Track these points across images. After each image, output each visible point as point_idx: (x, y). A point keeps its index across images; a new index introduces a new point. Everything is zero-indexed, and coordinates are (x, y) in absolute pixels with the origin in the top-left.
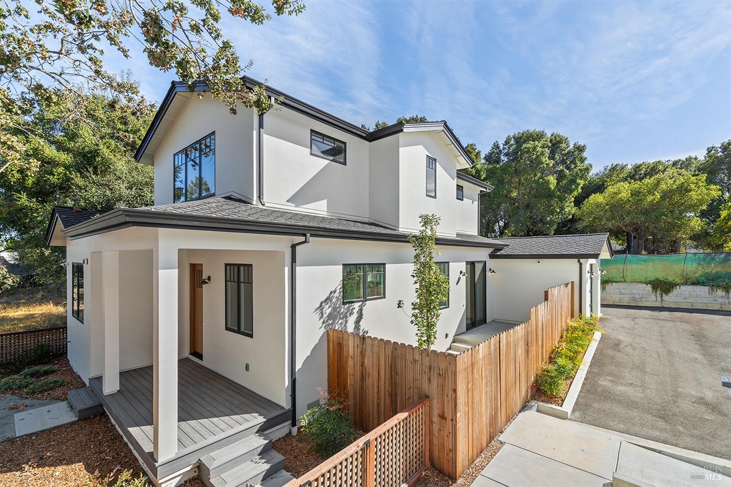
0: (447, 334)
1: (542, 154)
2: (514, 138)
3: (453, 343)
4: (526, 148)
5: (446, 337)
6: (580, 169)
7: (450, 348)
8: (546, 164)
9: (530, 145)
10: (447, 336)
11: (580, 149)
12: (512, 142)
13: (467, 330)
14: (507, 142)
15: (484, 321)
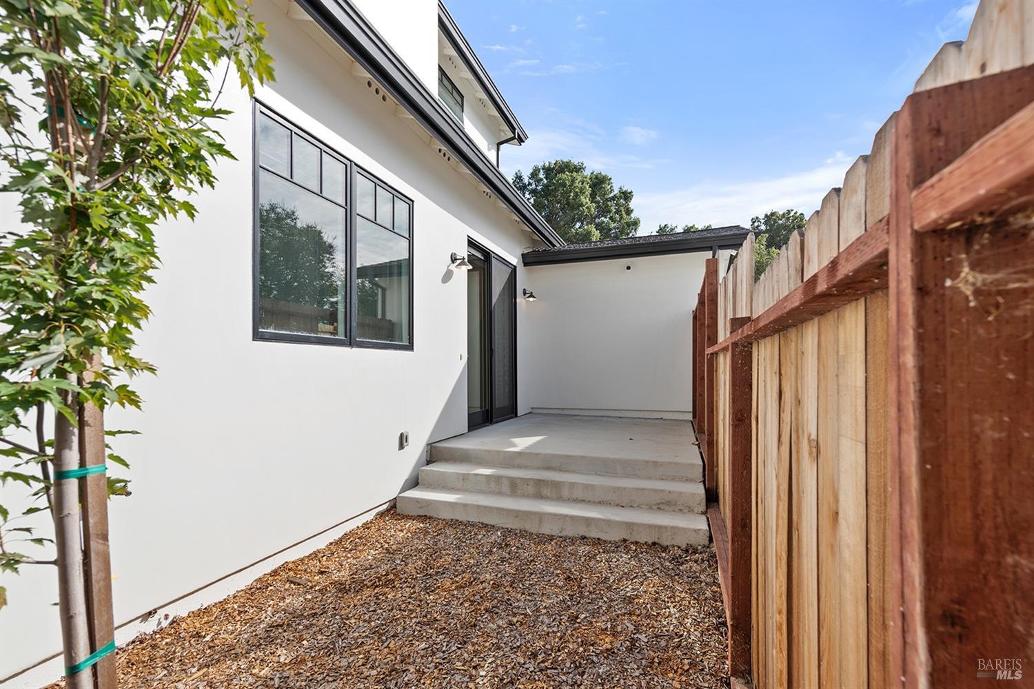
0: (402, 435)
1: (582, 191)
2: (543, 169)
3: (429, 463)
4: (560, 179)
5: (401, 447)
6: (626, 223)
7: (414, 482)
8: (587, 208)
9: (565, 176)
10: (403, 441)
11: (627, 196)
12: (542, 175)
13: (469, 431)
14: (534, 175)
15: (511, 411)
